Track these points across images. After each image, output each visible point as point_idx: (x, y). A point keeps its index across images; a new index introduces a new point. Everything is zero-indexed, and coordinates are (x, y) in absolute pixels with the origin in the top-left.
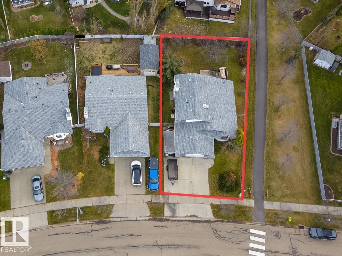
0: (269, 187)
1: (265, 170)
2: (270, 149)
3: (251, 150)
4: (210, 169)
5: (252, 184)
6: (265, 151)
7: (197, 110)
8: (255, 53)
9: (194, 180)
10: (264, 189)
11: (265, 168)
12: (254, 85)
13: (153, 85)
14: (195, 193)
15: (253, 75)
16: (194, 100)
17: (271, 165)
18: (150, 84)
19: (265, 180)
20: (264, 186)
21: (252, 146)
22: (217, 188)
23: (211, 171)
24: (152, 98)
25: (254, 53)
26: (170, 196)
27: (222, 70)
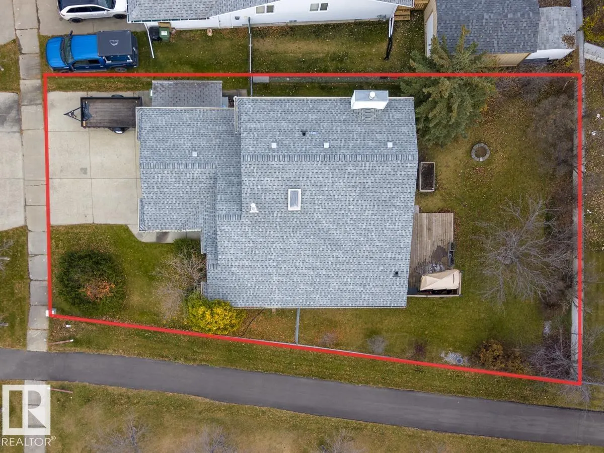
0: (88, 399)
1: (135, 392)
2: (200, 413)
3: (193, 357)
4: (125, 229)
5: (93, 351)
6: (192, 397)
7: (275, 164)
8: (528, 400)
9: (89, 181)
10: (80, 384)
11: (142, 392)
12: (408, 387)
13: (391, 58)
14: (54, 182)
15: (444, 384)
16: (314, 156)
17: (150, 410)
18: (395, 45)
19: (107, 390)
20: (88, 384)
21: (206, 361)
22: (73, 249)
23: (121, 234)
24: (346, 54)
25: (525, 398)
26: (40, 109)
27: (451, 280)
